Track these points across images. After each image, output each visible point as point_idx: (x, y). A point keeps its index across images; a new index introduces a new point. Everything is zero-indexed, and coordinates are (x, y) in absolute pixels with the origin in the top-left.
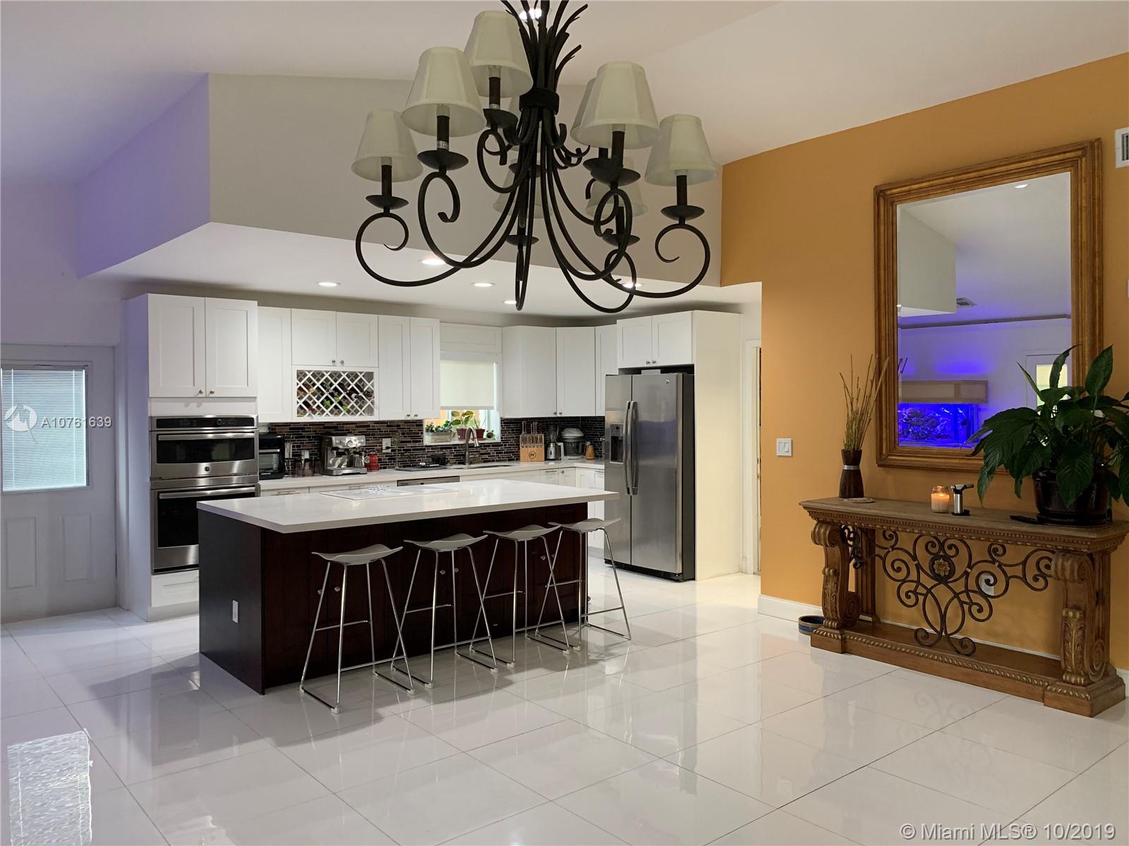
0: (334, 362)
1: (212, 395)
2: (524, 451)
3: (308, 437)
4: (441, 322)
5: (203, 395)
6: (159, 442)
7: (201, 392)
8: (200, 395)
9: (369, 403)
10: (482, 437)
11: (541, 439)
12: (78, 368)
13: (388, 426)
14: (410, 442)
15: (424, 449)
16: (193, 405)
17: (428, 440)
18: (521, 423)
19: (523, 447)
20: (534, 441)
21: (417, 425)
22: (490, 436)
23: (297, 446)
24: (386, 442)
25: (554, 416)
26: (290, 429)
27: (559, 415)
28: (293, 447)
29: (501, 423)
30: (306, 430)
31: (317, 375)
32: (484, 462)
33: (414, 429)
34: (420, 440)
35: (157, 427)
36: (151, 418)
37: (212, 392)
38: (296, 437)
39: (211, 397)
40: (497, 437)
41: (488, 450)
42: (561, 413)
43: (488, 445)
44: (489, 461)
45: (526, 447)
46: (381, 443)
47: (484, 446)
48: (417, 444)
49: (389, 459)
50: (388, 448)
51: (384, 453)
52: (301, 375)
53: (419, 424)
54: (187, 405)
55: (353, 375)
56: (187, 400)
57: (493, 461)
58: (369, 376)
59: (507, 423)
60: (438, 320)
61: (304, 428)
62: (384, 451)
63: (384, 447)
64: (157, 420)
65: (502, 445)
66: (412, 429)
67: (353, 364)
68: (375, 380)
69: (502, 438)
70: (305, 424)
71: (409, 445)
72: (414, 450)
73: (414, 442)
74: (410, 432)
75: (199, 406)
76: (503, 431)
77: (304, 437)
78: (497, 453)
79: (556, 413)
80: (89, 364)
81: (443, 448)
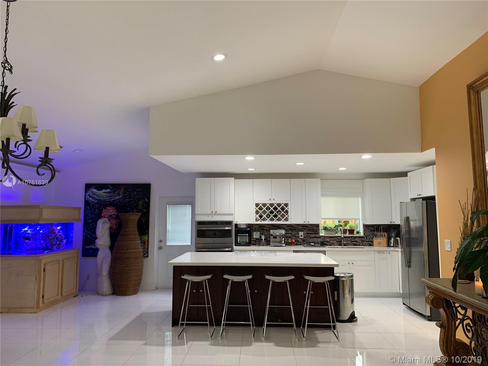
0: (270, 199)
1: (216, 213)
2: (376, 241)
3: (266, 230)
4: (321, 180)
5: (213, 213)
6: (198, 230)
7: (212, 212)
8: (212, 213)
9: (287, 216)
10: (353, 233)
11: (385, 235)
12: (189, 204)
13: (302, 226)
14: (313, 234)
15: (320, 238)
16: (210, 217)
17: (322, 233)
18: (374, 227)
19: (375, 239)
20: (381, 236)
21: (316, 226)
22: (358, 233)
23: (262, 233)
24: (301, 233)
25: (390, 224)
26: (259, 226)
27: (393, 223)
28: (260, 233)
29: (364, 227)
30: (265, 227)
31: (264, 205)
32: (354, 245)
33: (315, 228)
34: (318, 233)
35: (198, 225)
36: (196, 221)
37: (216, 212)
38: (261, 230)
39: (216, 214)
40: (362, 234)
41: (356, 240)
42: (394, 222)
43: (356, 237)
44: (357, 245)
45: (377, 239)
46: (299, 234)
47: (354, 238)
48: (317, 235)
49: (302, 241)
50: (301, 236)
51: (300, 238)
52: (257, 205)
53: (317, 226)
54: (208, 217)
55: (279, 205)
56: (208, 215)
57: (360, 245)
58: (286, 205)
59: (366, 227)
60: (320, 179)
61: (265, 226)
62: (300, 237)
63: (300, 236)
64: (198, 222)
65: (365, 238)
66: (313, 229)
67: (279, 199)
68: (289, 207)
69: (364, 234)
70: (265, 224)
71: (312, 235)
72: (315, 237)
73: (315, 234)
74: (313, 230)
75: (212, 217)
76: (364, 231)
77: (264, 230)
78: (361, 241)
79: (391, 222)
80: (192, 203)
81: (330, 237)
